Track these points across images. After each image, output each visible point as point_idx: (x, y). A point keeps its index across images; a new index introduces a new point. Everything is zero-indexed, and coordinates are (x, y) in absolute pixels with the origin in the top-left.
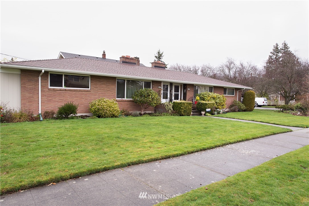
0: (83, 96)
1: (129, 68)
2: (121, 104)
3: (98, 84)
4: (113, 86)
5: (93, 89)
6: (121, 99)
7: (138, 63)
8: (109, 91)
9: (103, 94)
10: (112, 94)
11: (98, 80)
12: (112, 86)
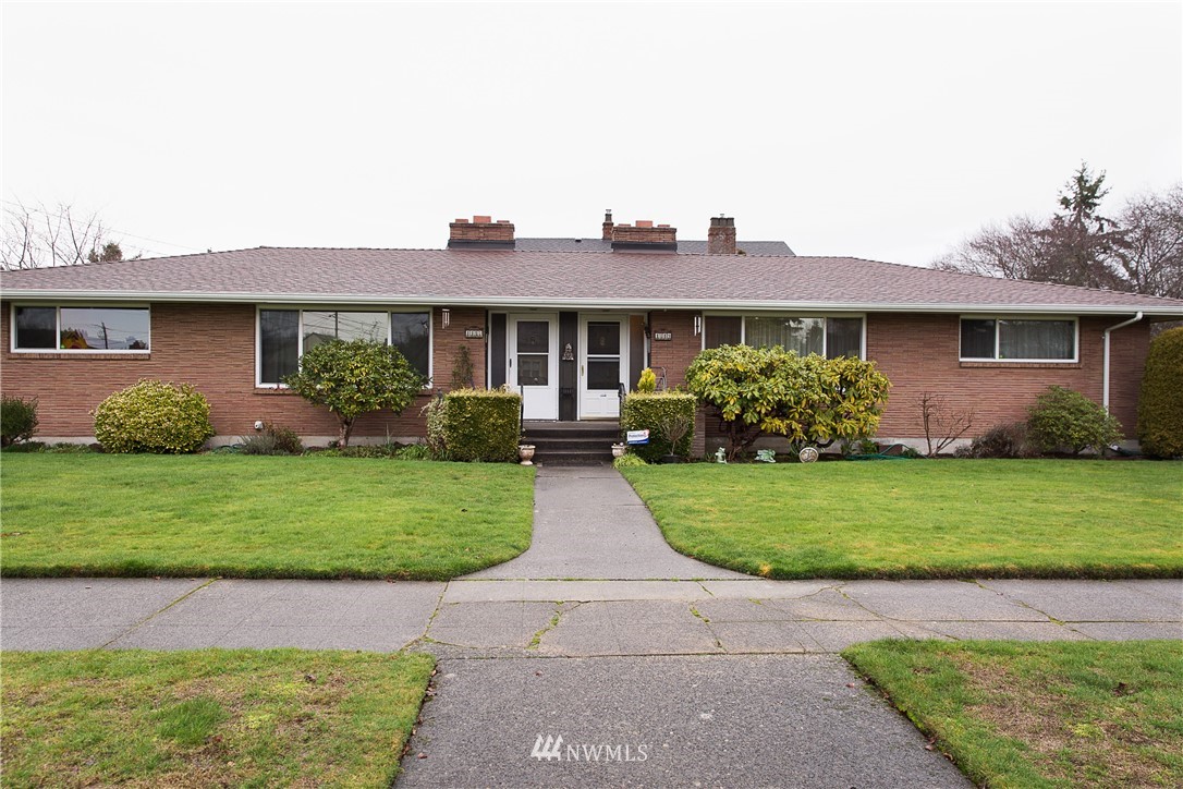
0: (123, 375)
1: (474, 263)
2: (278, 406)
3: (176, 331)
4: (240, 339)
5: (161, 351)
6: (275, 386)
7: (727, 239)
8: (224, 358)
9: (200, 370)
10: (238, 366)
11: (176, 317)
12: (234, 338)
